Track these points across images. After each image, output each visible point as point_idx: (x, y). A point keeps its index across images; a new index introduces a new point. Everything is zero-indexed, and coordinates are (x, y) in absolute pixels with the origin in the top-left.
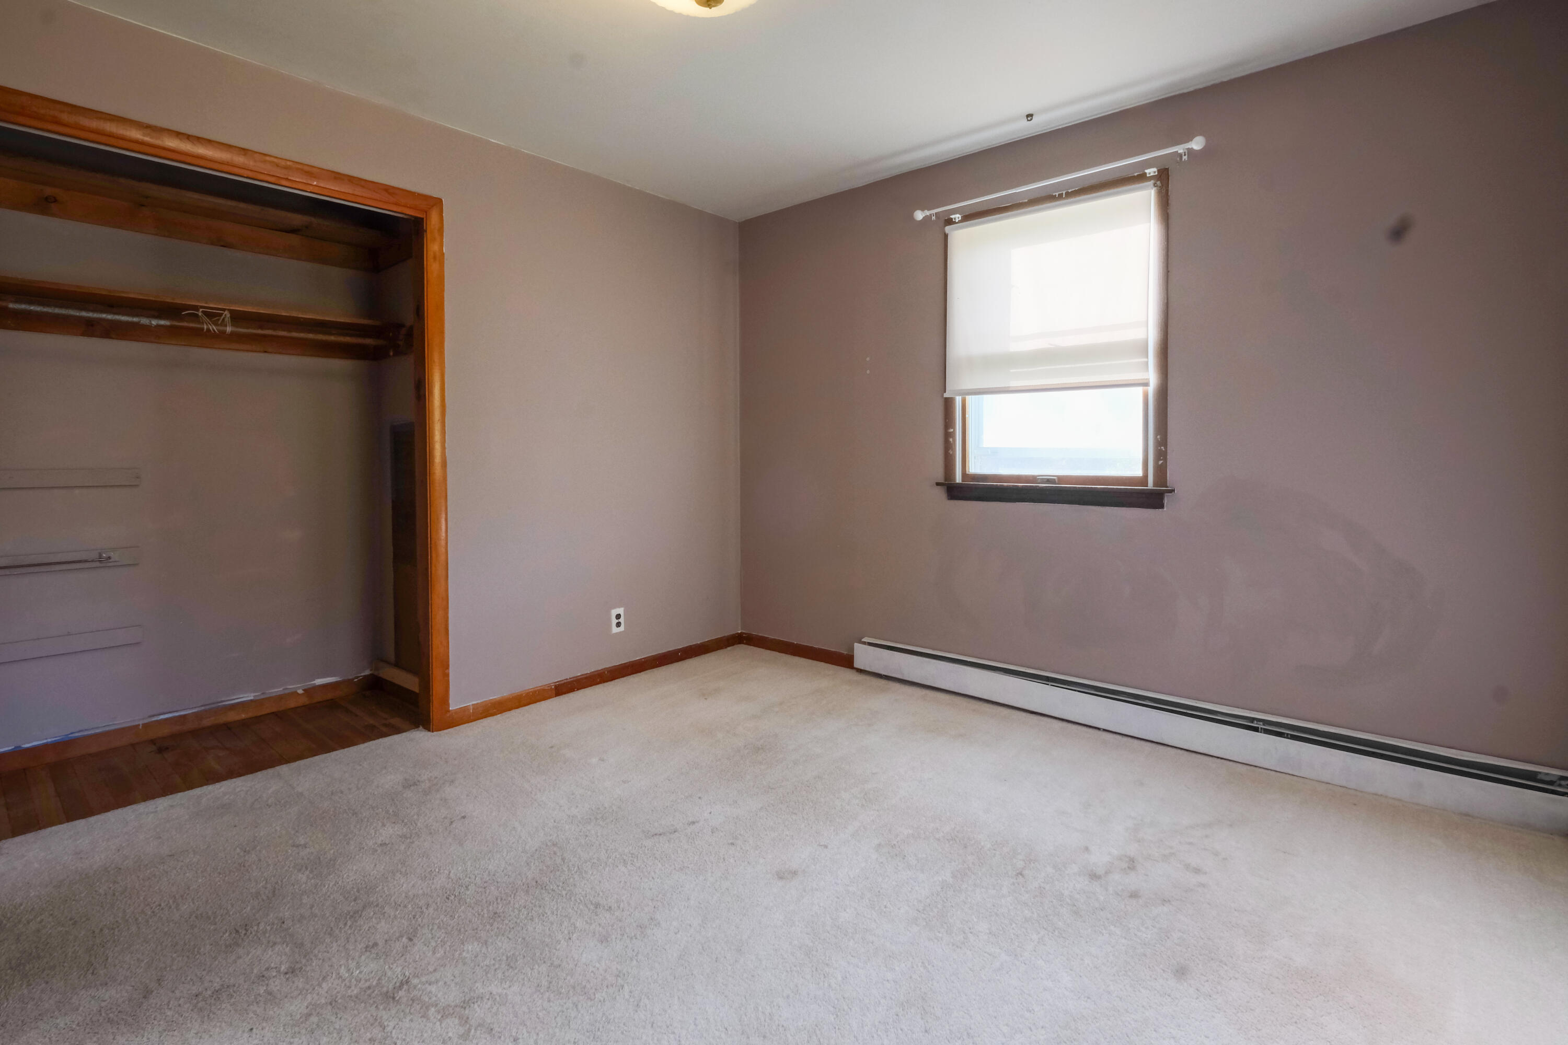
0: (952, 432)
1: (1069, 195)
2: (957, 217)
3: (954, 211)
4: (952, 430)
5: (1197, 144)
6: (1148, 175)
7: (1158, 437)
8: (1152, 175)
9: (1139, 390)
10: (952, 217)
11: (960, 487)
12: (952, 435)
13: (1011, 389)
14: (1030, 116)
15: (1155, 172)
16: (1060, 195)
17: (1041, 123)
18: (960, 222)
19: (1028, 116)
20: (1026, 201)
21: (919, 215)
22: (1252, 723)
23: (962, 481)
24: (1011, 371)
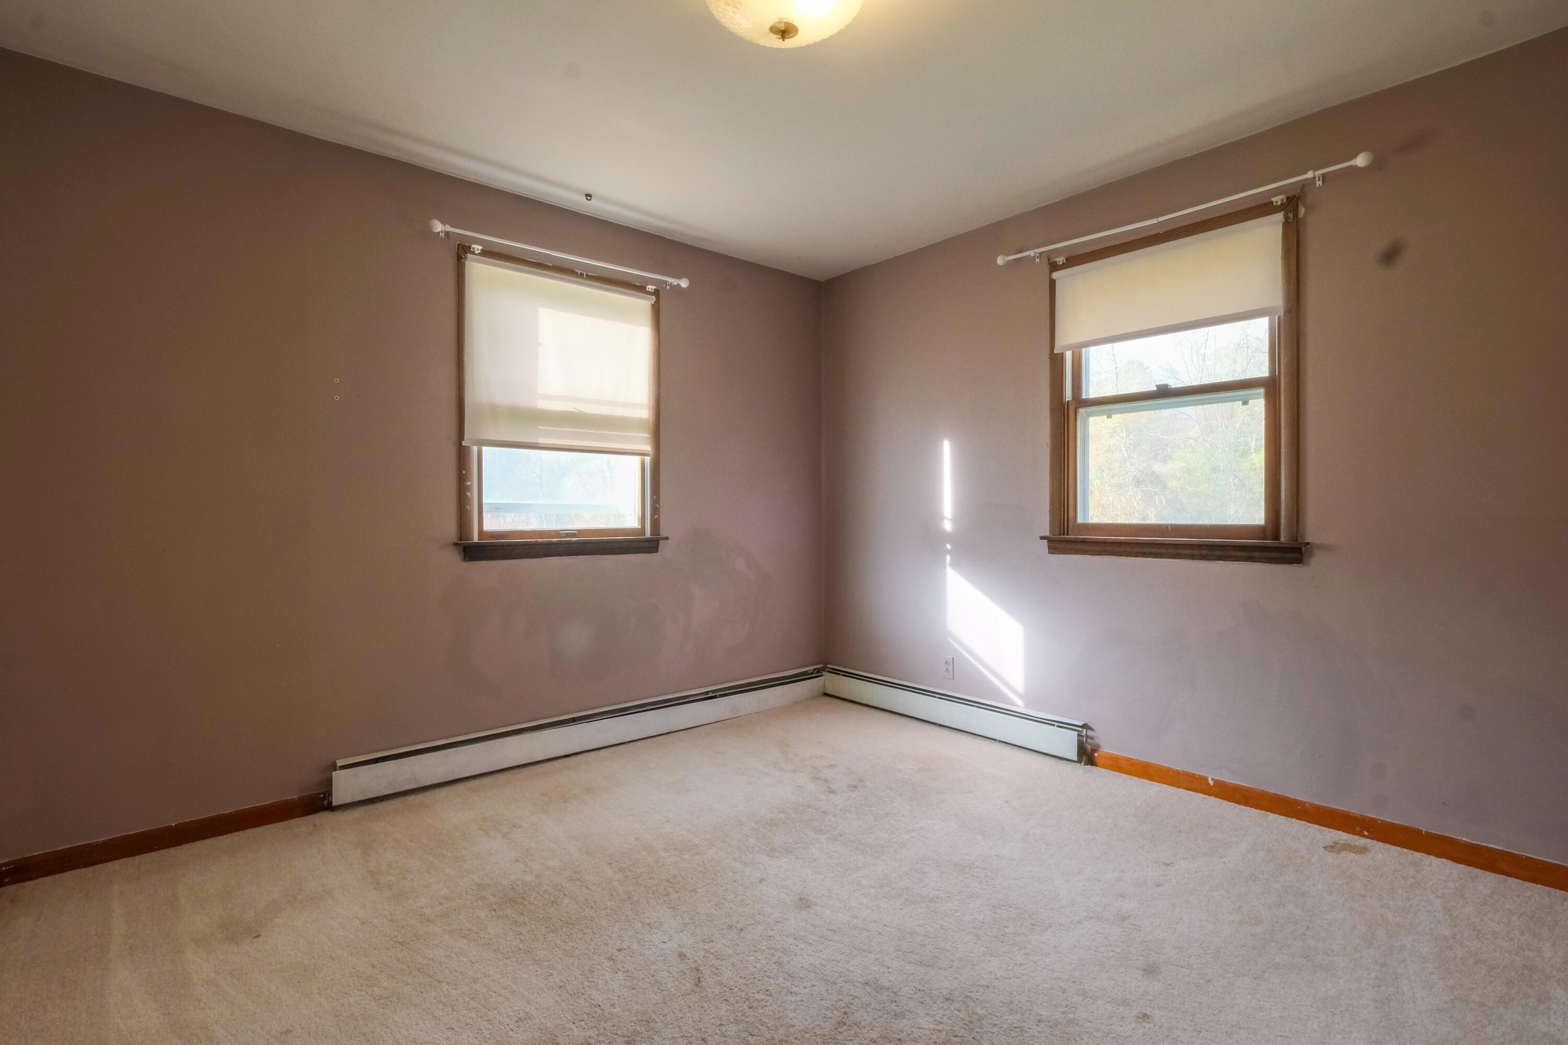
0: (469, 485)
1: (589, 278)
2: (477, 248)
3: (478, 241)
4: (470, 483)
5: (684, 283)
6: (647, 290)
7: (655, 497)
8: (650, 290)
9: (636, 460)
10: (473, 246)
11: (477, 546)
12: (468, 489)
13: (540, 446)
14: (588, 196)
15: (652, 289)
16: (582, 275)
17: (596, 208)
18: (478, 254)
19: (587, 195)
20: (551, 265)
21: (438, 227)
22: (707, 694)
23: (479, 540)
24: (540, 427)
